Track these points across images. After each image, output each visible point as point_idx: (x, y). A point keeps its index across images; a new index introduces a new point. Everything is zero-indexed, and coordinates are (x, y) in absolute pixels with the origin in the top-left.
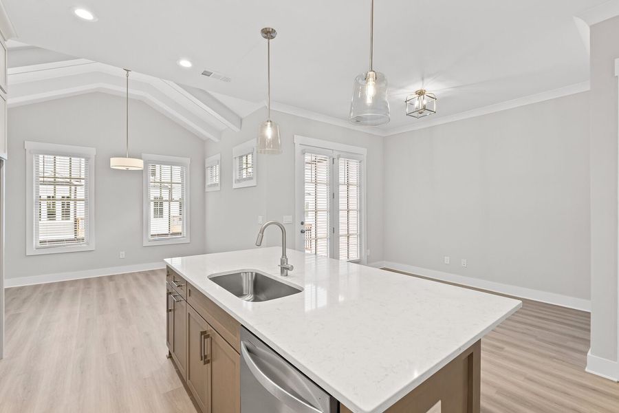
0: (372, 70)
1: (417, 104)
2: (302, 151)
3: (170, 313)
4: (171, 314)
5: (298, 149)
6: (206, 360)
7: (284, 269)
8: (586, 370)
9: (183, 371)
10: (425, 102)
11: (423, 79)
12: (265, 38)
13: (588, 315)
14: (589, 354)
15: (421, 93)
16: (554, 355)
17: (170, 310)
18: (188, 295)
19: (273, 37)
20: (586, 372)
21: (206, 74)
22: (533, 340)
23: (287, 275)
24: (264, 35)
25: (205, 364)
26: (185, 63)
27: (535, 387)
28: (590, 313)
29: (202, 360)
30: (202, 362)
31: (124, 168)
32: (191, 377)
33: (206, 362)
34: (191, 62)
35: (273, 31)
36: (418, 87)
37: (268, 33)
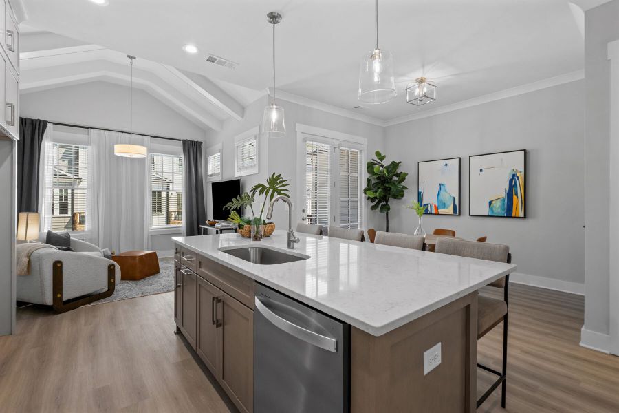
0: (377, 49)
1: (417, 92)
2: (304, 139)
3: (178, 289)
4: (180, 290)
5: (300, 137)
6: (219, 324)
7: (290, 243)
8: (581, 344)
9: (192, 342)
10: (425, 90)
11: (423, 66)
12: (271, 22)
13: (582, 298)
14: (583, 329)
15: (421, 81)
16: (549, 332)
17: (179, 286)
18: (198, 267)
19: (277, 22)
20: (580, 346)
21: (211, 60)
22: (530, 319)
23: (293, 248)
24: (269, 19)
25: (217, 327)
26: (191, 49)
27: (531, 359)
28: (583, 296)
29: (214, 324)
30: (215, 325)
31: (128, 156)
32: (202, 346)
33: (219, 325)
34: (197, 47)
35: (279, 16)
36: (419, 75)
37: (274, 18)
